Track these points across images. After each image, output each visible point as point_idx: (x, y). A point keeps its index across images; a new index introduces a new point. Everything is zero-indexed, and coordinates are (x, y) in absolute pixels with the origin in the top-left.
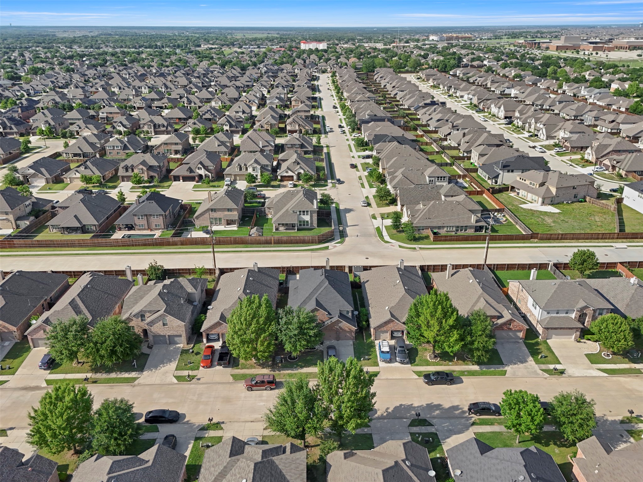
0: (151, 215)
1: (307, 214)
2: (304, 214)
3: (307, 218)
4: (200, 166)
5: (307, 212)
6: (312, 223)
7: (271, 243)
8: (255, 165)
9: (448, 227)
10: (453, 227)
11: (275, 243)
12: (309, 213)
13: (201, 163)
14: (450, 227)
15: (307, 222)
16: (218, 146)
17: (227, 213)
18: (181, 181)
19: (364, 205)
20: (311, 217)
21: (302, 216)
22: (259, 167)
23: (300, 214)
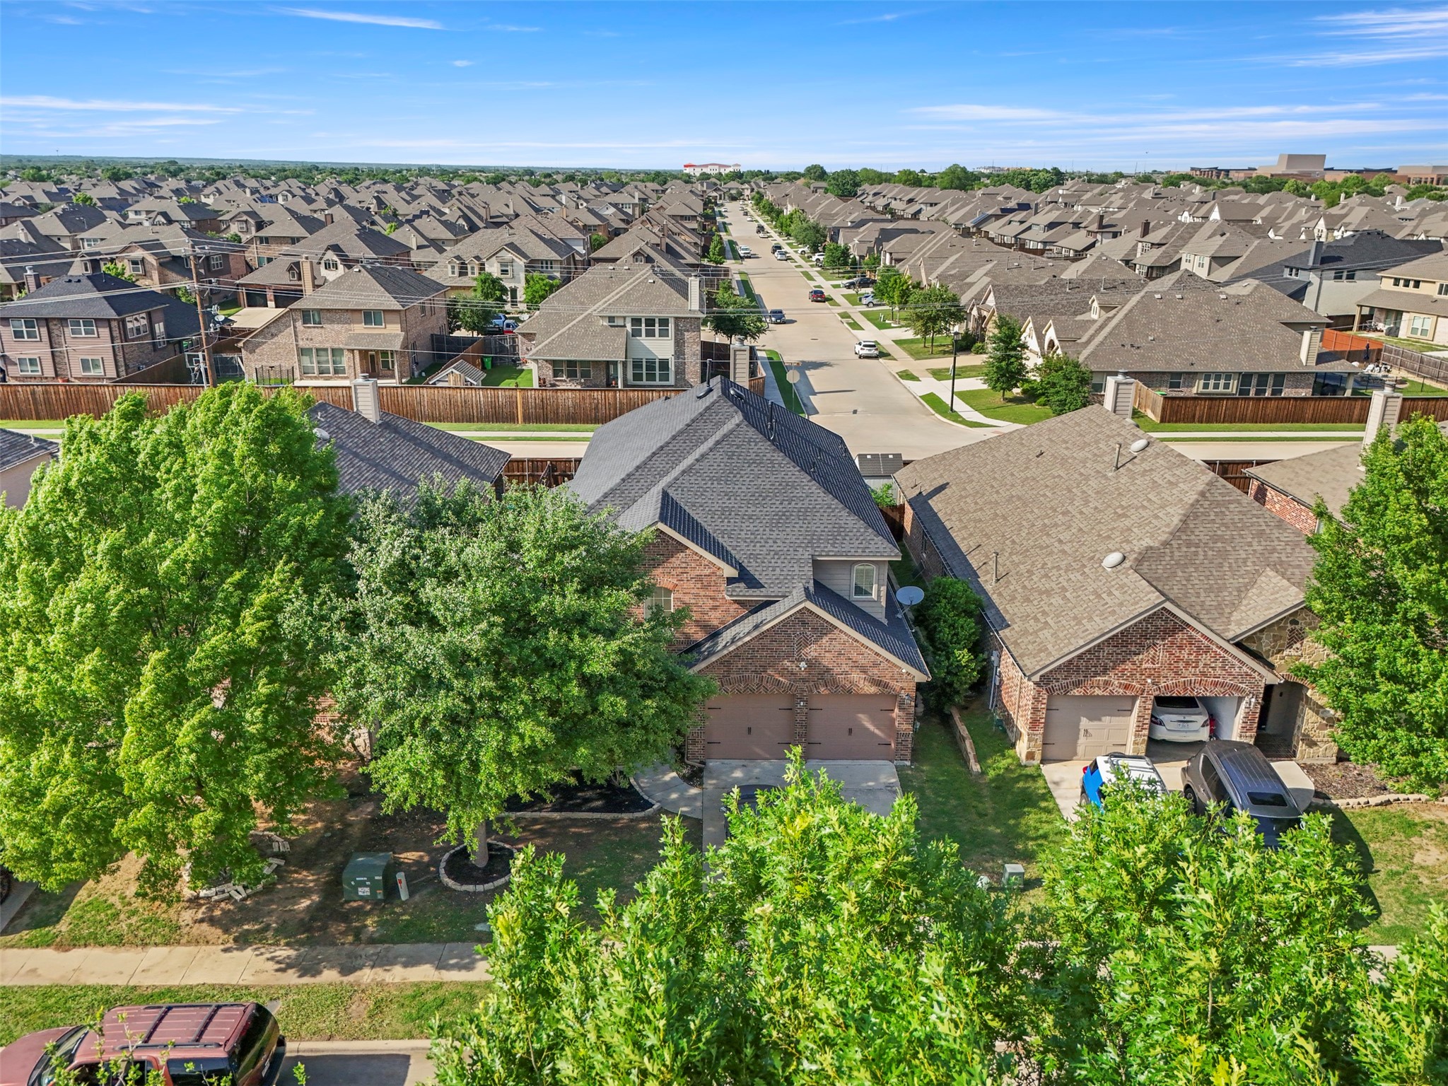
0: (63, 321)
1: (664, 333)
2: (650, 334)
3: (661, 348)
4: (331, 256)
5: (664, 322)
6: (680, 371)
7: (511, 418)
8: (508, 255)
9: (1207, 376)
10: (1228, 376)
11: (528, 419)
12: (671, 327)
13: (336, 248)
14: (1218, 376)
15: (664, 364)
16: (419, 247)
17: (360, 328)
18: (271, 304)
19: (866, 352)
20: (679, 345)
21: (644, 340)
22: (521, 263)
23: (636, 333)
